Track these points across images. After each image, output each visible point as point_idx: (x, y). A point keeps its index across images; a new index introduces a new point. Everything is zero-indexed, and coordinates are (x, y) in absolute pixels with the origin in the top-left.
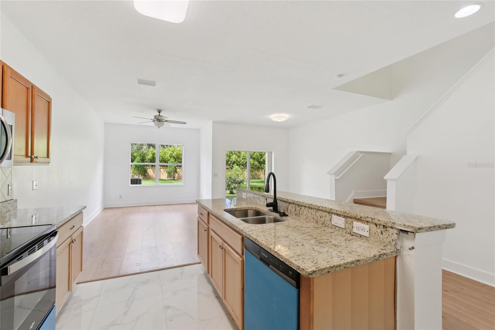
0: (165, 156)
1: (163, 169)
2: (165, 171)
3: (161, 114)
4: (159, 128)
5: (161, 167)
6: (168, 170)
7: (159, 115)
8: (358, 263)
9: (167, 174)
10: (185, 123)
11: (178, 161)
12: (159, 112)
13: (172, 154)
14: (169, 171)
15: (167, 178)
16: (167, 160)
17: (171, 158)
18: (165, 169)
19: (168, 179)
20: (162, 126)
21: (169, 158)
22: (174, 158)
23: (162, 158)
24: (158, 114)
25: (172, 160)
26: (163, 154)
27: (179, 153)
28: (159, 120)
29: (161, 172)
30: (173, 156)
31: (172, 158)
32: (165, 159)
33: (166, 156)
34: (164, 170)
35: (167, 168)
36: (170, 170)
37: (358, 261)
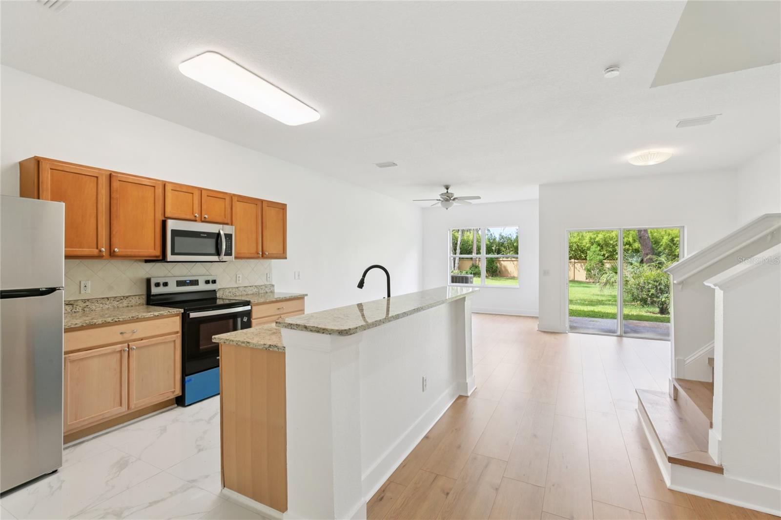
0: (582, 243)
1: (579, 264)
2: (582, 267)
3: (449, 191)
4: (447, 209)
5: (576, 261)
6: (587, 265)
7: (447, 192)
8: (248, 344)
9: (586, 272)
10: (479, 198)
11: (606, 250)
12: (447, 189)
13: (595, 239)
14: (589, 268)
15: (587, 279)
16: (586, 248)
17: (592, 245)
18: (583, 264)
19: (587, 281)
20: (450, 206)
21: (590, 245)
22: (599, 245)
23: (577, 245)
24: (445, 191)
25: (594, 248)
26: (579, 239)
27: (609, 236)
28: (448, 198)
29: (576, 268)
30: (597, 242)
31: (595, 246)
32: (582, 246)
33: (584, 241)
34: (581, 265)
35: (586, 262)
36: (590, 265)
37: (248, 343)
